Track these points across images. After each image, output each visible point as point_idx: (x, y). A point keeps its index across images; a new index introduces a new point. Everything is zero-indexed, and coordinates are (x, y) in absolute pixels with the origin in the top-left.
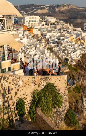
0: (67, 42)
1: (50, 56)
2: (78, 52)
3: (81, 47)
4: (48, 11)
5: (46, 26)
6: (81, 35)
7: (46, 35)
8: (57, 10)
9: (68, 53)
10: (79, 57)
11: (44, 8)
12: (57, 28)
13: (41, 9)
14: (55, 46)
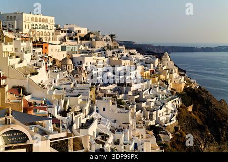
5: (72, 41)
7: (81, 62)
12: (96, 47)
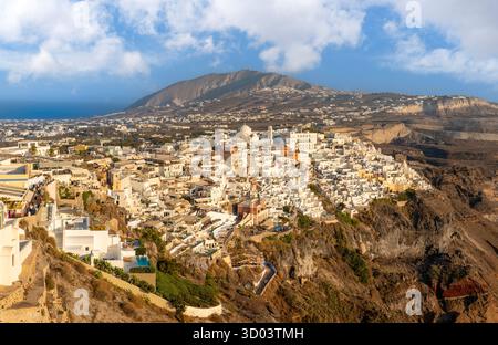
0: (351, 178)
1: (308, 196)
2: (366, 196)
3: (374, 188)
4: (421, 109)
5: (327, 150)
6: (381, 168)
8: (441, 107)
9: (348, 195)
10: (366, 204)
11: (413, 103)
13: (407, 104)
14: (329, 183)
